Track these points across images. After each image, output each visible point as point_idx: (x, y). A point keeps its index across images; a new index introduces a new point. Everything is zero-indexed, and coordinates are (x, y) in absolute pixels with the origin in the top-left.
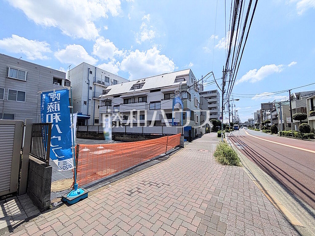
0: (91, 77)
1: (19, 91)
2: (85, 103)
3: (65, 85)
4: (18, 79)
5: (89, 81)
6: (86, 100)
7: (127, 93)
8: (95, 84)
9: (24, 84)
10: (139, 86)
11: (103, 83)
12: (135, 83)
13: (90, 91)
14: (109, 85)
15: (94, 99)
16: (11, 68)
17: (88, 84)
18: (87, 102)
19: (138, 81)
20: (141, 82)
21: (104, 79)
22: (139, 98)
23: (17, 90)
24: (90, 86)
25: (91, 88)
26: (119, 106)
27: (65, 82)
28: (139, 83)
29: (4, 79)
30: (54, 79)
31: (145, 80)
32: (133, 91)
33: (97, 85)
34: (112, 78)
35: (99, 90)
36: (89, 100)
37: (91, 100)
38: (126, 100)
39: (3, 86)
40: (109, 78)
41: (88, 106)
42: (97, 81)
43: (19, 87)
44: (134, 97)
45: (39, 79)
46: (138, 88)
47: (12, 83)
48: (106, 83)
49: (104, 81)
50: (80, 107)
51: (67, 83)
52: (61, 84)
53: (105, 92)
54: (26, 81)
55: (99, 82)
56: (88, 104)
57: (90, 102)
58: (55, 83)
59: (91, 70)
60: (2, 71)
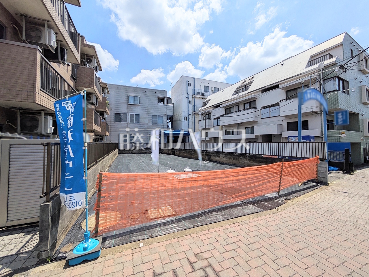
0: (190, 89)
2: (186, 119)
3: (167, 103)
4: (135, 104)
5: (188, 94)
6: (187, 116)
7: (228, 100)
8: (194, 97)
9: (138, 108)
10: (245, 87)
11: (203, 94)
12: (239, 85)
13: (190, 105)
14: (209, 95)
15: (194, 113)
16: (130, 96)
17: (188, 98)
18: (187, 119)
19: (243, 81)
20: (248, 81)
21: (203, 88)
22: (245, 104)
23: (135, 114)
24: (189, 100)
25: (190, 102)
26: (219, 118)
27: (167, 100)
28: (245, 83)
29: (127, 105)
30: (158, 99)
31: (253, 77)
32: (236, 96)
33: (196, 97)
34: (212, 87)
35: (199, 102)
36: (189, 115)
37: (191, 115)
38: (228, 110)
39: (126, 111)
40: (209, 87)
41: (188, 121)
42: (196, 93)
43: (135, 111)
44: (237, 104)
45: (148, 101)
46: (243, 91)
47: (131, 108)
48: (206, 94)
49: (203, 91)
50: (181, 124)
51: (169, 100)
52: (164, 103)
53: (205, 104)
54: (139, 105)
55: (198, 94)
56: (188, 119)
57: (190, 117)
58: (159, 102)
59: (189, 82)
60: (125, 99)
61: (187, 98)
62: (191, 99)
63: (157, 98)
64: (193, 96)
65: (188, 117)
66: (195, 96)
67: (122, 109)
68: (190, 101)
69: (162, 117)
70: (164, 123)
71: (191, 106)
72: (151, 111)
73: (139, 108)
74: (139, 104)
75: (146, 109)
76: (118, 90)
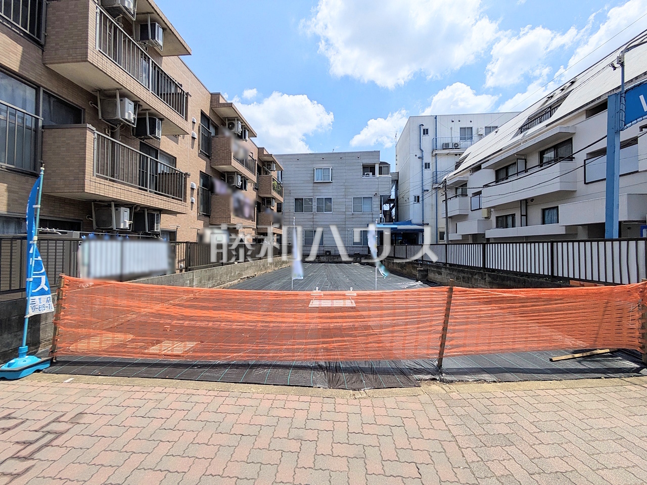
0: (427, 141)
1: (326, 197)
2: (417, 199)
3: (380, 173)
4: (324, 182)
5: (422, 151)
6: (419, 193)
7: (501, 150)
8: (436, 154)
11: (456, 146)
13: (426, 172)
14: (471, 144)
15: (434, 187)
16: (316, 169)
17: (421, 158)
18: (420, 199)
21: (457, 134)
23: (324, 197)
24: (426, 160)
25: (427, 166)
27: (380, 167)
28: (549, 102)
29: (312, 185)
31: (572, 84)
32: (521, 136)
33: (441, 154)
34: (478, 126)
35: (445, 163)
36: (424, 191)
37: (428, 191)
38: (503, 171)
39: (312, 194)
40: (472, 128)
41: (423, 203)
42: (439, 145)
43: (325, 192)
45: (345, 174)
47: (319, 188)
48: (463, 144)
49: (457, 140)
50: (409, 209)
51: (384, 167)
52: (374, 174)
55: (446, 146)
56: (423, 200)
57: (427, 195)
58: (366, 173)
59: (425, 127)
60: (309, 175)
61: (419, 158)
62: (428, 159)
63: (362, 167)
64: (434, 153)
65: (423, 197)
66: (436, 152)
67: (305, 192)
68: (426, 164)
69: (371, 199)
70: (375, 209)
71: (428, 173)
72: (351, 190)
73: (331, 188)
74: (331, 181)
75: (343, 187)
76: (299, 163)
